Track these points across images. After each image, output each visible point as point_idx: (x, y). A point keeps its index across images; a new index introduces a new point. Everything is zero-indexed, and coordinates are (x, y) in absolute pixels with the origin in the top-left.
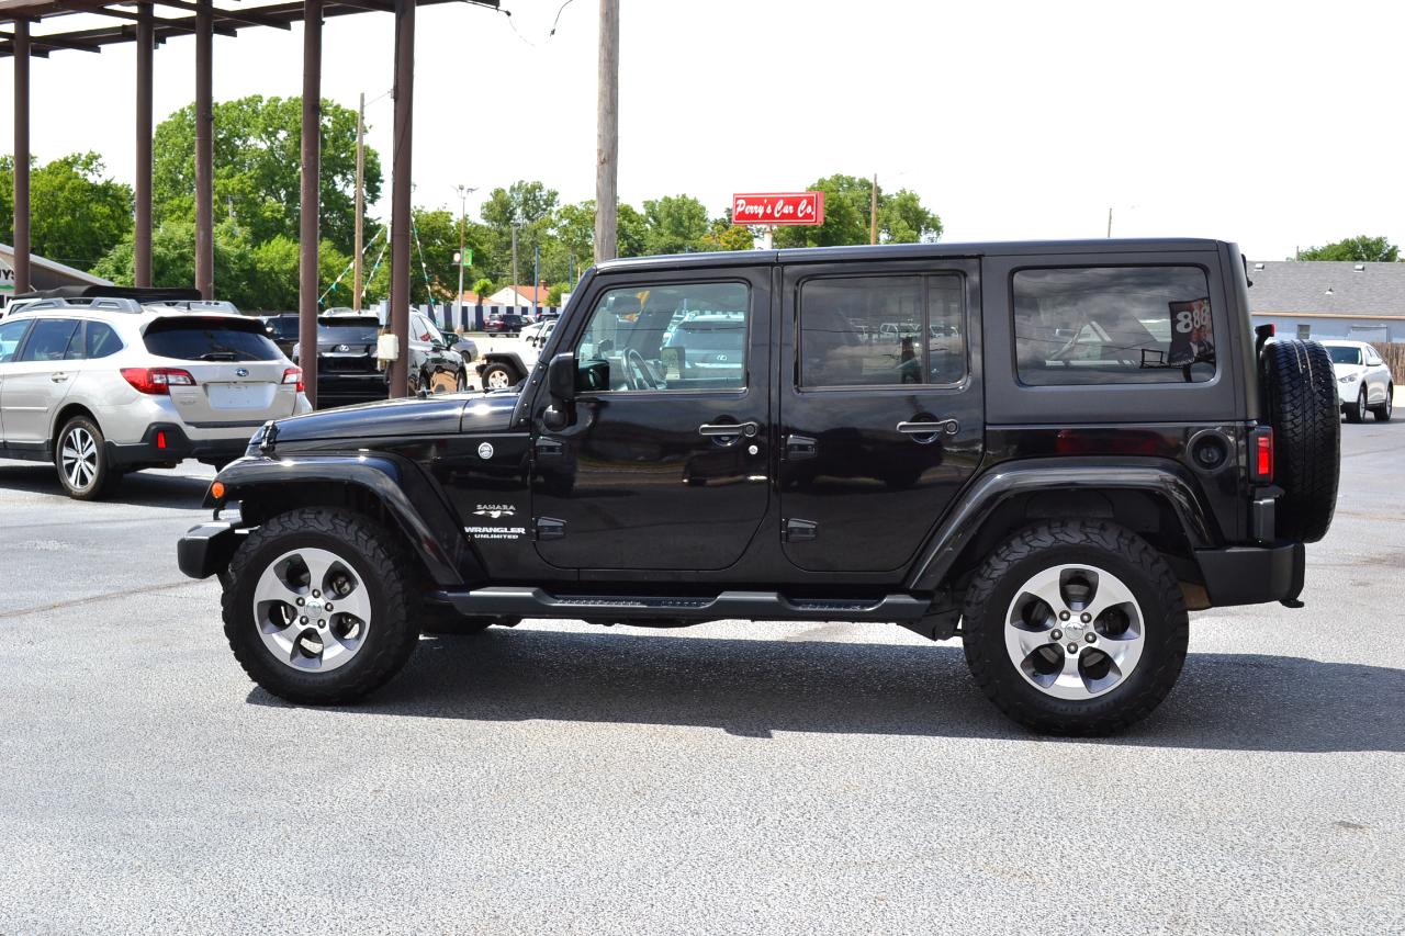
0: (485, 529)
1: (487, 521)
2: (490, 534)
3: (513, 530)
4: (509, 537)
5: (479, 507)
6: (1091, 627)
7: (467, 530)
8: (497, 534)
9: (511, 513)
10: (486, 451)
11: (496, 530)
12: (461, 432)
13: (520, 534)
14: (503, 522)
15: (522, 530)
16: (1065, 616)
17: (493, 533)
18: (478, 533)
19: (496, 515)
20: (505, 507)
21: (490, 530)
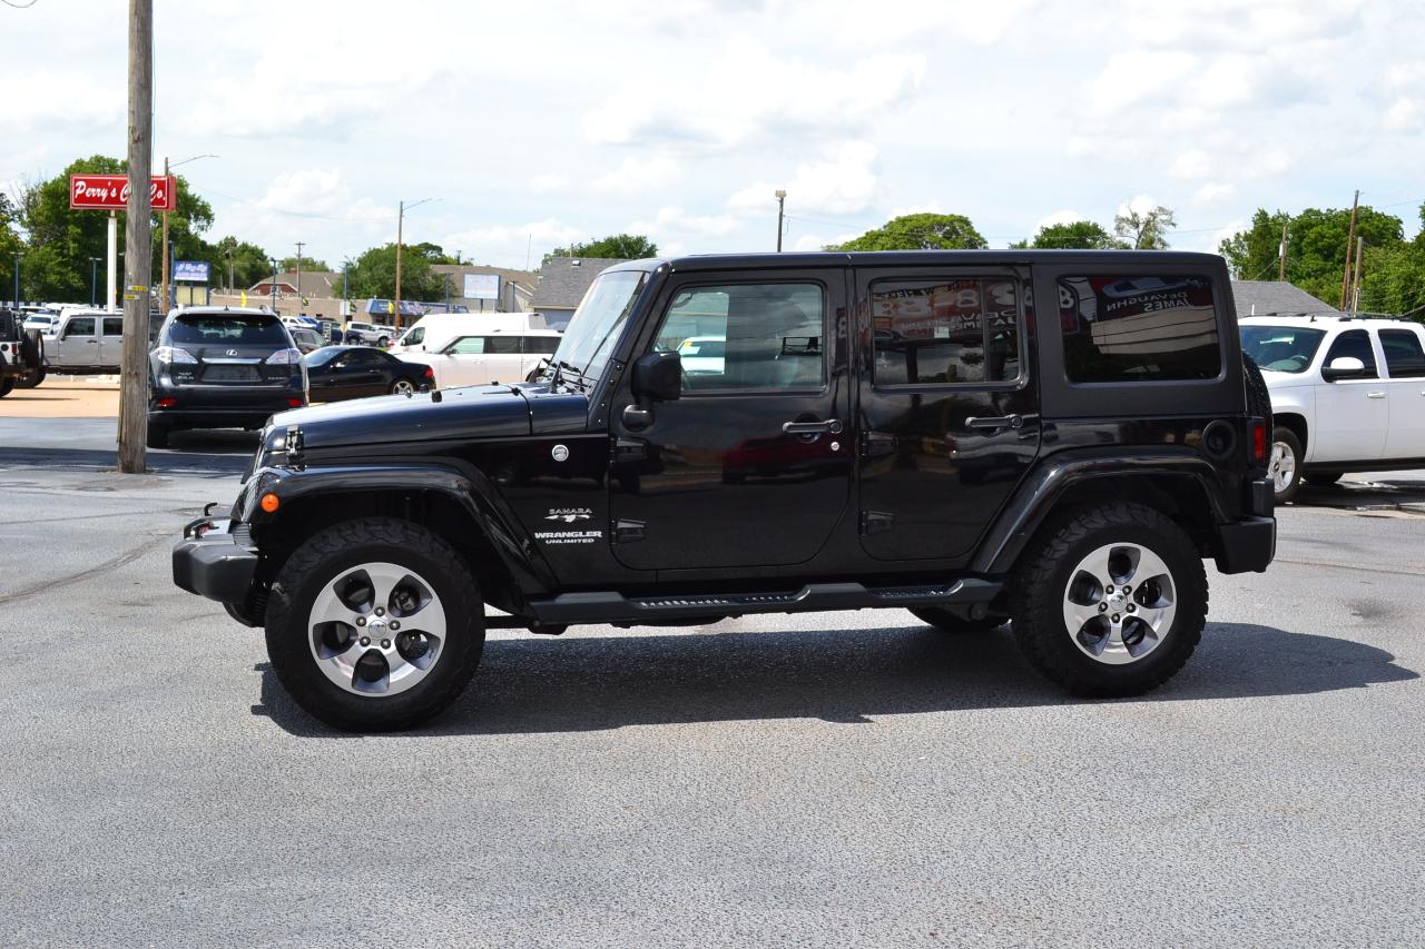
0: (558, 535)
1: (561, 525)
2: (563, 539)
3: (588, 534)
4: (584, 541)
5: (552, 511)
6: (1131, 598)
7: (537, 536)
8: (570, 538)
9: (587, 517)
10: (560, 453)
11: (570, 534)
12: (532, 434)
13: (596, 538)
14: (579, 525)
15: (599, 534)
16: (1110, 590)
17: (566, 538)
18: (549, 539)
19: (570, 519)
20: (581, 510)
21: (564, 534)
